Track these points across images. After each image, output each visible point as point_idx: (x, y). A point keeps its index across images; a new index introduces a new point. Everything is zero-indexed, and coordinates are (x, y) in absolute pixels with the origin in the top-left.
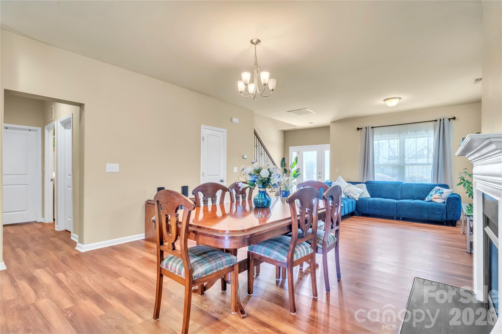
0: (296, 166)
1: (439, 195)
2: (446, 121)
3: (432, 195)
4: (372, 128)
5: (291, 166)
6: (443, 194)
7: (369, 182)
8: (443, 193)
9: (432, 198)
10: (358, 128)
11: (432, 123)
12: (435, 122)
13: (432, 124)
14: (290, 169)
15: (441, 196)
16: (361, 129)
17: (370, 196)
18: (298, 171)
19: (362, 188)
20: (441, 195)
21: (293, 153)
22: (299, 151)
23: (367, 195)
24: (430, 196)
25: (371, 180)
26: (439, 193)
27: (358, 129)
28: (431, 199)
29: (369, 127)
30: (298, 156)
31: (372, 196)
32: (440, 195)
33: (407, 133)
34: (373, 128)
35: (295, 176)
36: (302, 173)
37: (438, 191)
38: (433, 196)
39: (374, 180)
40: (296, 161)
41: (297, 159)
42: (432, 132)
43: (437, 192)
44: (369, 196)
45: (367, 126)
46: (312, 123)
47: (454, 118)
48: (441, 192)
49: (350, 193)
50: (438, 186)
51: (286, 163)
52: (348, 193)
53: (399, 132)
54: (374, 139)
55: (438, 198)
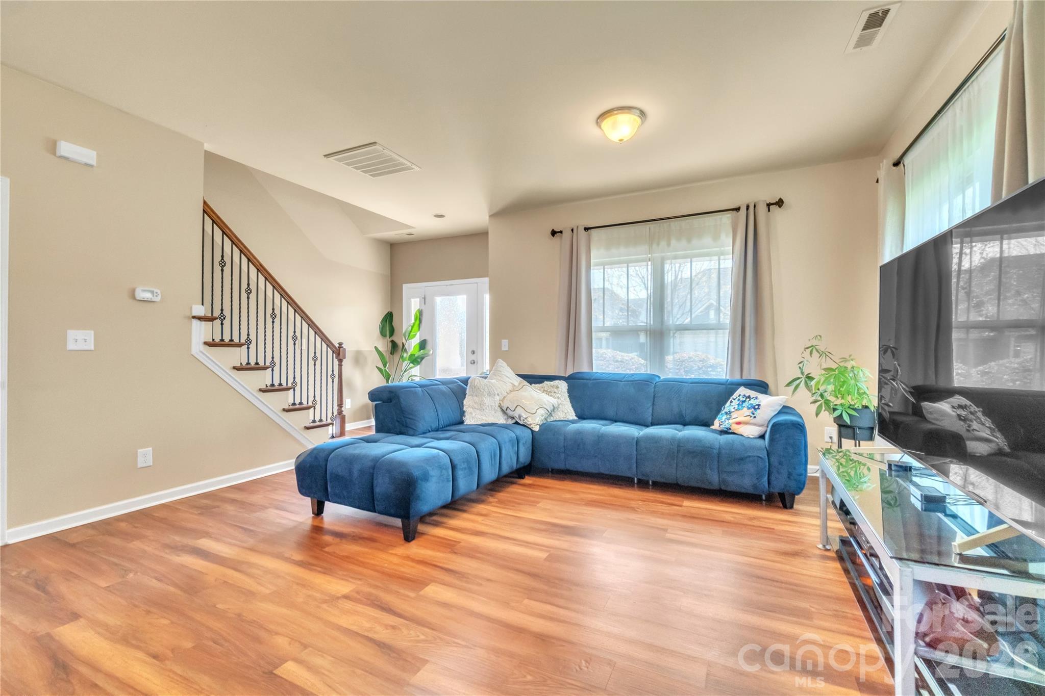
0: (418, 334)
1: (749, 412)
2: (762, 209)
3: (730, 412)
4: (586, 229)
5: (407, 335)
6: (758, 411)
7: (577, 376)
8: (758, 408)
9: (731, 421)
10: (553, 230)
11: (729, 215)
12: (735, 212)
13: (727, 218)
14: (404, 341)
15: (755, 417)
16: (561, 232)
17: (576, 416)
18: (423, 345)
19: (555, 392)
20: (753, 414)
21: (413, 301)
22: (425, 296)
23: (567, 412)
24: (725, 417)
25: (585, 369)
26: (749, 408)
27: (554, 233)
28: (727, 426)
29: (578, 227)
30: (423, 308)
31: (581, 417)
32: (751, 415)
33: (669, 245)
34: (589, 231)
35: (416, 361)
36: (431, 352)
37: (745, 401)
38: (734, 415)
39: (593, 370)
40: (418, 322)
41: (420, 315)
42: (726, 241)
43: (744, 405)
44: (572, 415)
45: (573, 223)
46: (442, 216)
47: (780, 203)
48: (755, 405)
49: (519, 411)
50: (746, 388)
51: (394, 326)
52: (514, 411)
53: (652, 240)
54: (592, 261)
55: (746, 423)
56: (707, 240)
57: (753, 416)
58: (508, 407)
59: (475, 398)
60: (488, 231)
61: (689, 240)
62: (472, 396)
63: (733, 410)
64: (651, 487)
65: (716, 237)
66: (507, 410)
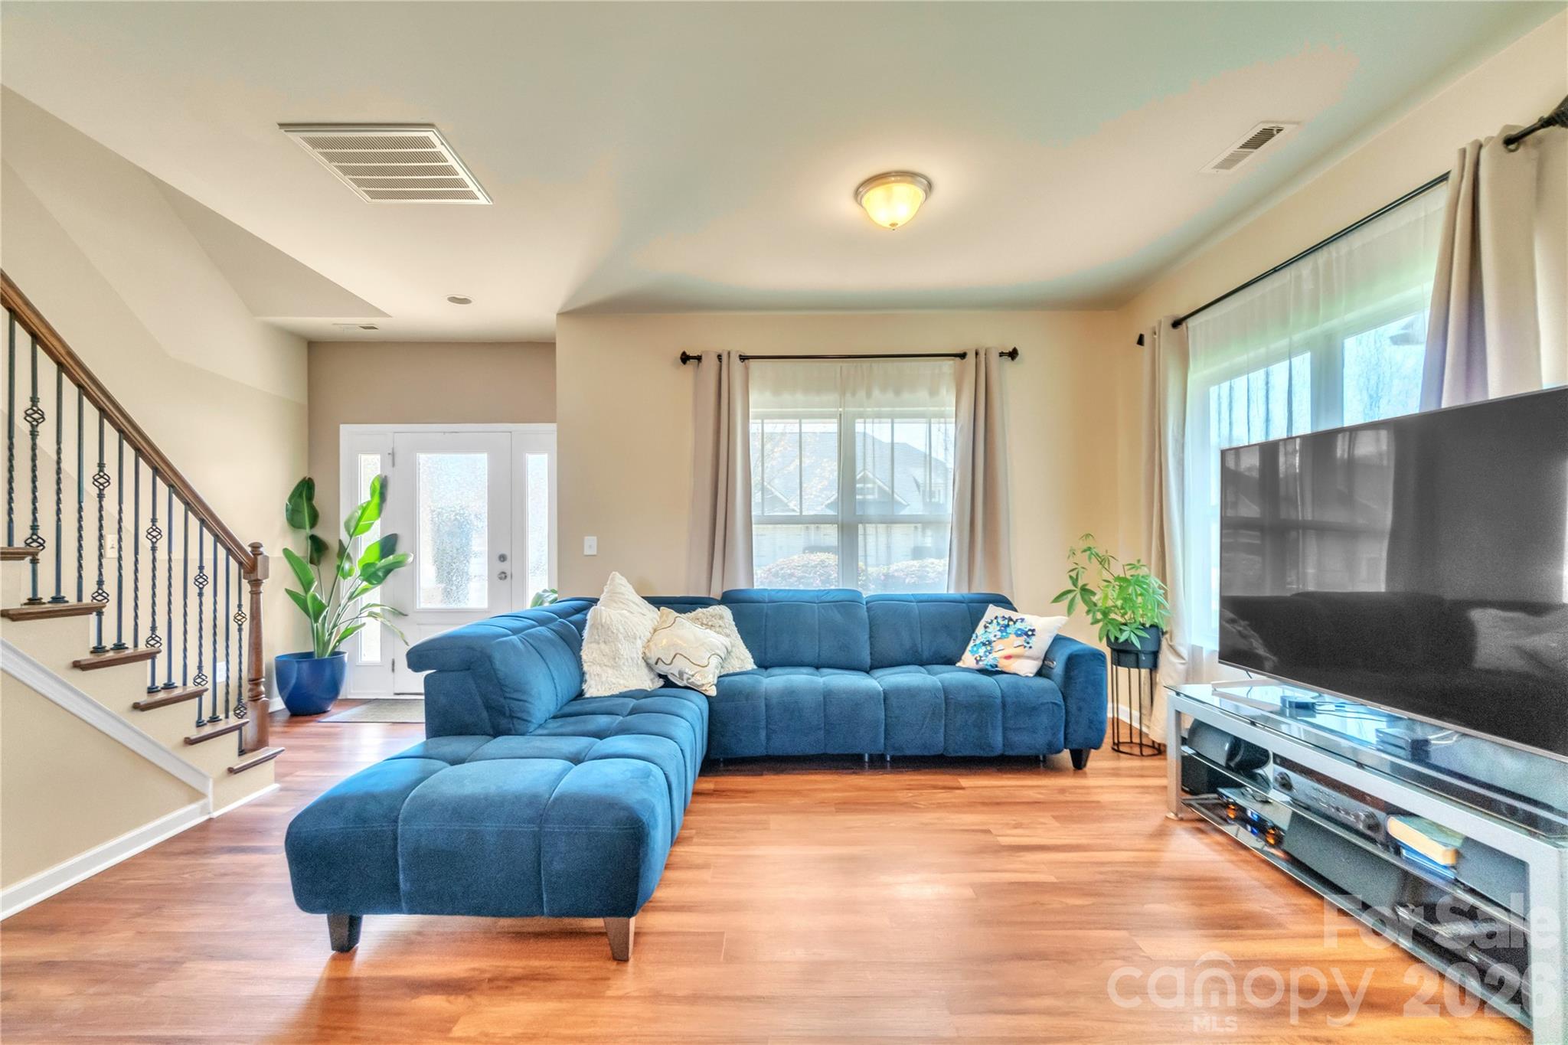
0: (378, 523)
1: (1021, 641)
2: (994, 357)
3: (990, 643)
4: (743, 358)
5: (353, 524)
6: (1033, 638)
7: (741, 596)
8: (1033, 635)
9: (994, 655)
10: (684, 353)
11: (951, 362)
12: (958, 359)
13: (948, 365)
14: (344, 536)
15: (1030, 647)
16: (699, 358)
17: (755, 663)
18: (388, 545)
19: (720, 626)
20: (1028, 643)
21: (364, 459)
22: (393, 449)
23: (744, 660)
24: (982, 651)
25: (741, 585)
26: (1018, 635)
27: (685, 358)
28: (992, 662)
29: (729, 353)
30: (389, 473)
31: (763, 664)
32: (1025, 644)
33: (869, 395)
34: (746, 361)
35: (374, 575)
36: (410, 559)
37: (1008, 625)
38: (997, 646)
39: (753, 586)
40: (377, 499)
41: (382, 488)
42: (947, 399)
43: (1009, 630)
44: (750, 664)
45: (721, 347)
46: (465, 301)
47: (1013, 354)
48: (1027, 630)
49: (680, 664)
50: (997, 606)
51: (318, 508)
52: (670, 664)
53: (843, 388)
54: (750, 410)
55: (1019, 656)
56: (923, 394)
57: (1029, 645)
58: (659, 659)
59: (603, 646)
60: (555, 339)
61: (898, 392)
62: (599, 643)
63: (994, 639)
64: (889, 765)
65: (933, 392)
66: (656, 663)
